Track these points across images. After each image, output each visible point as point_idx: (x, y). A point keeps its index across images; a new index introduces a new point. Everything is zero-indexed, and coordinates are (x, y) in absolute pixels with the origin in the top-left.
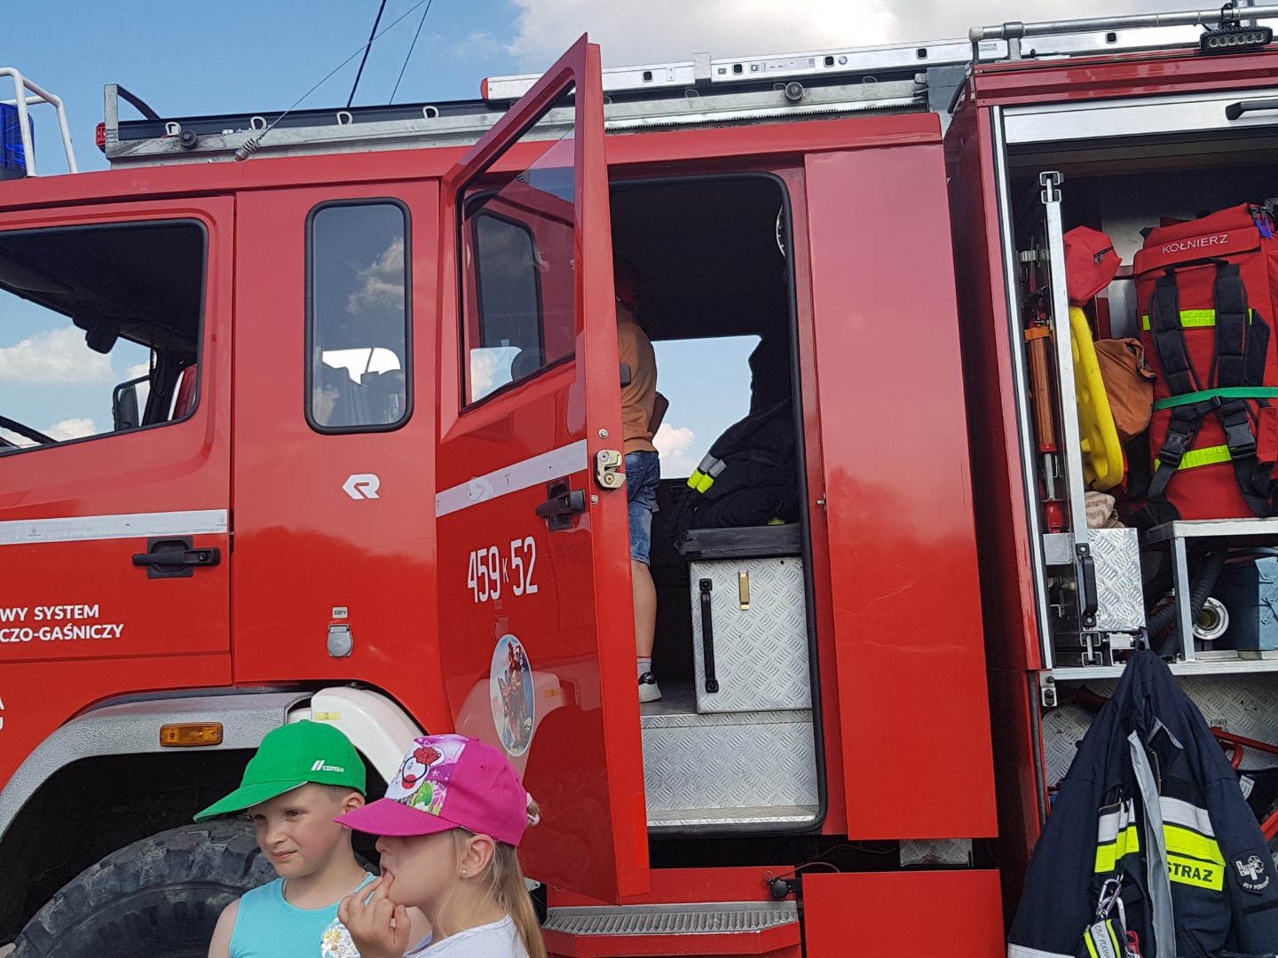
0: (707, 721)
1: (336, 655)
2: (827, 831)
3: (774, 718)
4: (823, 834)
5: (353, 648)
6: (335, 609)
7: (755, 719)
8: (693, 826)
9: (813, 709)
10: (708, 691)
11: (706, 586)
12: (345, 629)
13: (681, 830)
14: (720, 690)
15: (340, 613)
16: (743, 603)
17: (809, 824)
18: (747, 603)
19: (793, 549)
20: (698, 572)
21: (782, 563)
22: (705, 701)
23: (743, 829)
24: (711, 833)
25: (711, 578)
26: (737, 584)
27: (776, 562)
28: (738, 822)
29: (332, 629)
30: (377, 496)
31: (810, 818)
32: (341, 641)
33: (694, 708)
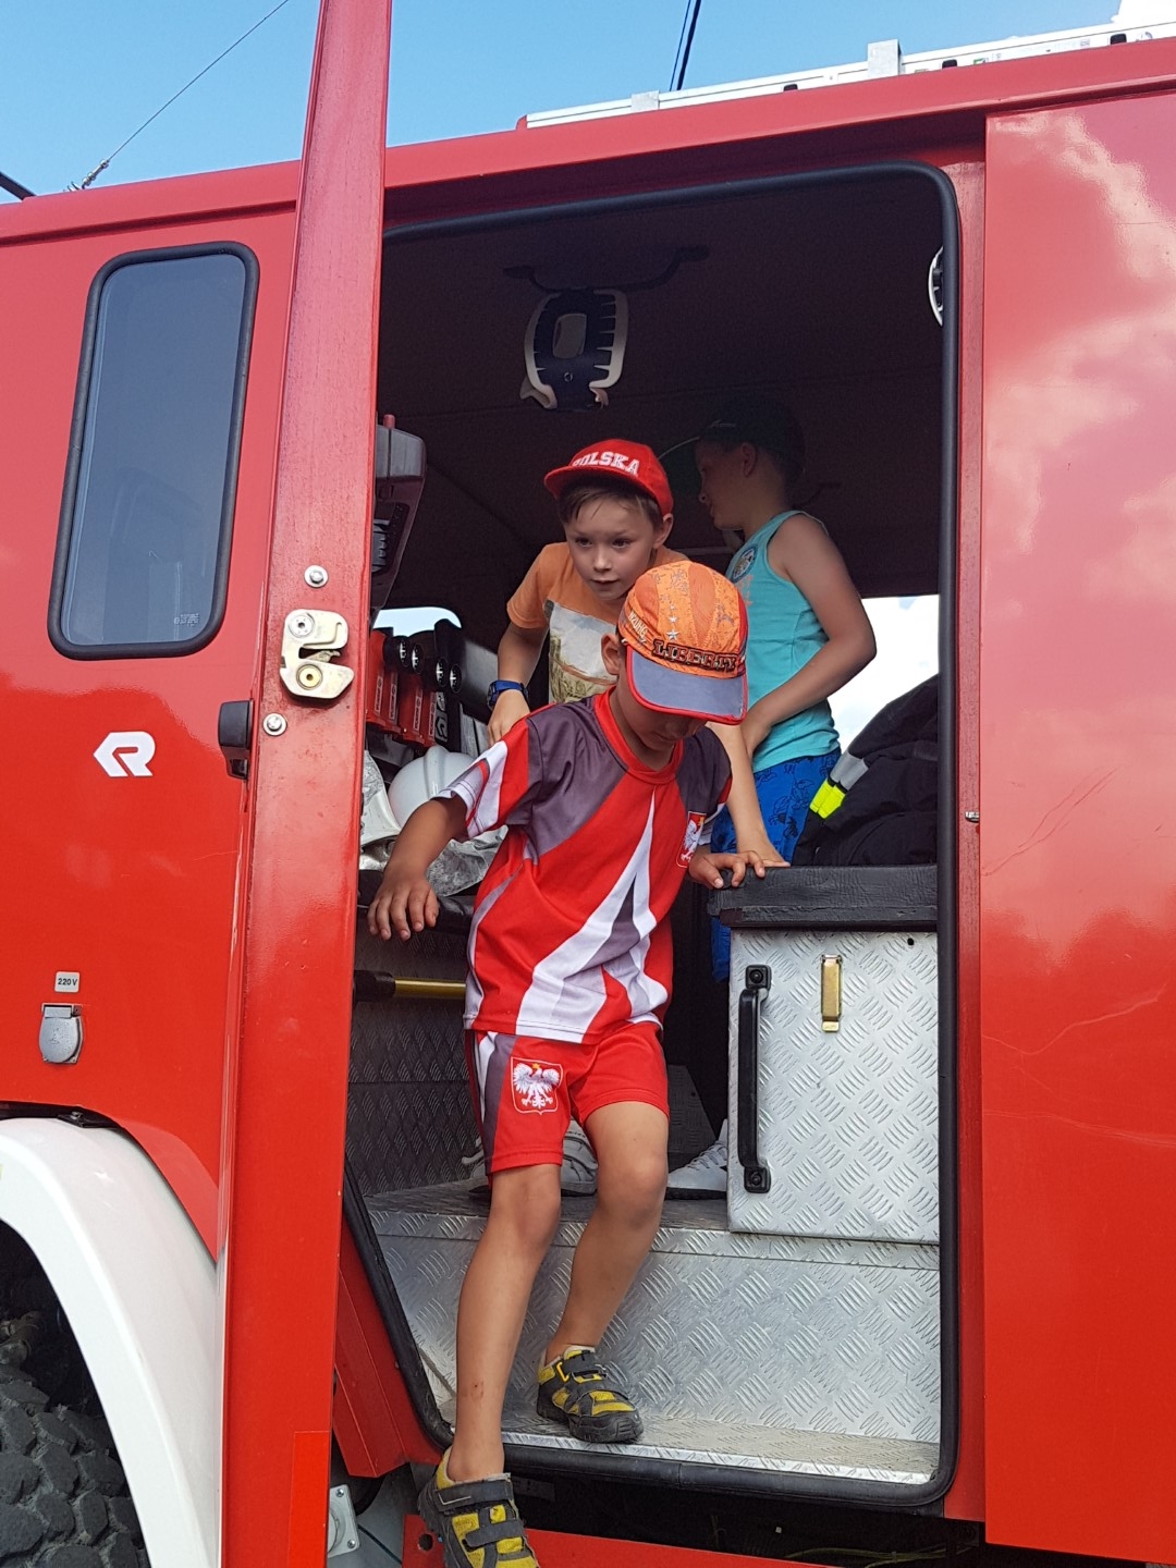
0: (748, 1248)
1: (51, 1060)
2: (953, 1511)
3: (881, 1256)
4: (946, 1516)
5: (81, 1048)
6: (60, 975)
7: (840, 1255)
8: (679, 1464)
9: (942, 1244)
10: (749, 1190)
11: (758, 978)
12: (68, 1011)
13: (655, 1468)
14: (772, 1189)
15: (67, 982)
16: (826, 1019)
17: (914, 1491)
18: (836, 1019)
19: (924, 915)
20: (745, 954)
21: (911, 942)
22: (745, 1209)
23: (777, 1484)
24: (715, 1485)
25: (770, 965)
26: (819, 982)
27: (896, 942)
28: (770, 1467)
29: (48, 1012)
30: (149, 773)
31: (920, 1478)
32: (61, 1034)
33: (723, 1219)
